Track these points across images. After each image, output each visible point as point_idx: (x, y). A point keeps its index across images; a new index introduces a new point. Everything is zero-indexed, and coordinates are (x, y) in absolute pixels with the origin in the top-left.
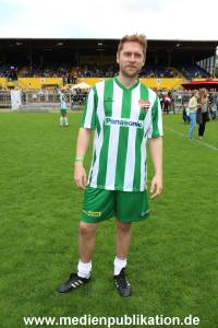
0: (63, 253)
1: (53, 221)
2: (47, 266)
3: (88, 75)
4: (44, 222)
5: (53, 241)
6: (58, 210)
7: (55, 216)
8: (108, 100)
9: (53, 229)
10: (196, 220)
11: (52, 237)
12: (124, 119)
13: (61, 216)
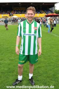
0: (13, 72)
1: (9, 62)
2: (8, 77)
3: (17, 13)
4: (6, 62)
5: (10, 68)
6: (10, 58)
7: (9, 60)
8: (25, 28)
9: (10, 65)
10: (52, 59)
11: (9, 67)
12: (30, 34)
13: (11, 60)
